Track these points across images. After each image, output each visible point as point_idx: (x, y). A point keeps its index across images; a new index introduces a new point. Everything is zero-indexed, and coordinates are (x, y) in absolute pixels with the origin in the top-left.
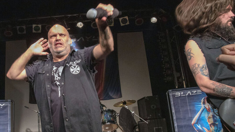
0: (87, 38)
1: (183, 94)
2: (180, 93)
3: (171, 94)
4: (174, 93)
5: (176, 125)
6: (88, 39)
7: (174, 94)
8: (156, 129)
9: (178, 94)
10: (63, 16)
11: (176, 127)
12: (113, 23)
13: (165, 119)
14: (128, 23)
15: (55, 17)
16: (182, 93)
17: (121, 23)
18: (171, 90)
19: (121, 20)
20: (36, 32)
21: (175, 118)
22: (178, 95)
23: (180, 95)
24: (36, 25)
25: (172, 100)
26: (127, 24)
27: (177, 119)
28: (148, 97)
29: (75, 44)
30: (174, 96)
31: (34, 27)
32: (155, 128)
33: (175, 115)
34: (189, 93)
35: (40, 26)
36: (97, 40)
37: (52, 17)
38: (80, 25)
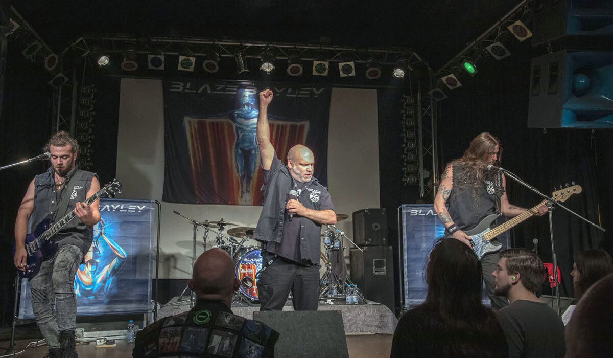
1: (422, 213)
2: (417, 211)
3: (404, 211)
4: (409, 209)
5: (405, 257)
6: (278, 93)
7: (409, 211)
8: (376, 261)
9: (415, 212)
10: (238, 44)
11: (405, 260)
12: (327, 71)
13: (391, 247)
14: (353, 74)
15: (223, 43)
16: (421, 211)
17: (341, 72)
18: (405, 205)
19: (342, 67)
20: (184, 69)
21: (405, 247)
22: (415, 214)
23: (417, 214)
24: (185, 57)
25: (404, 219)
26: (351, 75)
27: (408, 248)
28: (370, 210)
30: (408, 214)
31: (182, 61)
32: (374, 260)
33: (406, 243)
34: (431, 212)
35: (193, 60)
36: (295, 96)
37: (216, 43)
38: (267, 67)
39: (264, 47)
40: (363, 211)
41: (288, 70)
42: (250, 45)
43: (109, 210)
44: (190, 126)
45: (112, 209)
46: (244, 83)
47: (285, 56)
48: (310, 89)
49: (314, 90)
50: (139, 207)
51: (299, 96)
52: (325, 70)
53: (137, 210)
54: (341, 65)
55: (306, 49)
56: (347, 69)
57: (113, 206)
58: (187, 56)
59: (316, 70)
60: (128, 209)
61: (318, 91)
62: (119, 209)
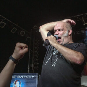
10: (82, 15)
15: (77, 16)
43: (22, 77)
45: (23, 77)
50: (32, 76)
53: (32, 77)
57: (24, 76)
60: (28, 77)
62: (26, 77)
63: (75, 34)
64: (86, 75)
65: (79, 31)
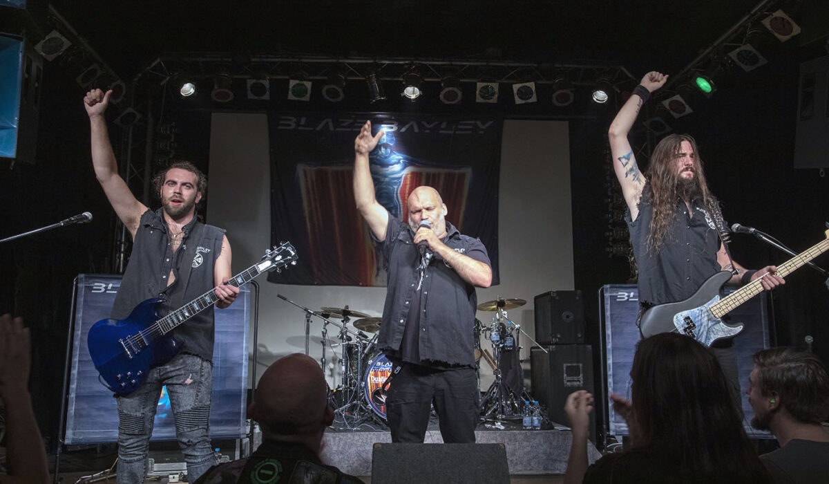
0: (428, 126)
1: (634, 297)
2: (626, 294)
3: (607, 295)
4: (614, 292)
5: (610, 362)
6: (428, 129)
7: (614, 294)
8: (567, 367)
9: (623, 295)
11: (610, 366)
12: (496, 96)
13: (590, 346)
14: (534, 99)
16: (632, 294)
17: (516, 98)
18: (608, 286)
19: (518, 90)
20: (296, 99)
21: (609, 346)
22: (624, 298)
23: (626, 298)
24: (297, 82)
25: (608, 307)
26: (530, 101)
27: (614, 349)
28: (558, 293)
29: (394, 139)
30: (613, 298)
31: (294, 87)
32: (565, 365)
35: (308, 85)
36: (451, 132)
37: (341, 61)
38: (412, 92)
39: (407, 64)
40: (548, 294)
41: (441, 96)
42: (387, 62)
44: (306, 177)
46: (380, 116)
47: (438, 77)
48: (472, 122)
49: (479, 123)
51: (457, 132)
52: (493, 94)
54: (516, 87)
55: (466, 65)
56: (524, 93)
58: (300, 80)
59: (480, 94)
61: (483, 124)
63: (332, 128)
64: (363, 286)
65: (351, 121)
